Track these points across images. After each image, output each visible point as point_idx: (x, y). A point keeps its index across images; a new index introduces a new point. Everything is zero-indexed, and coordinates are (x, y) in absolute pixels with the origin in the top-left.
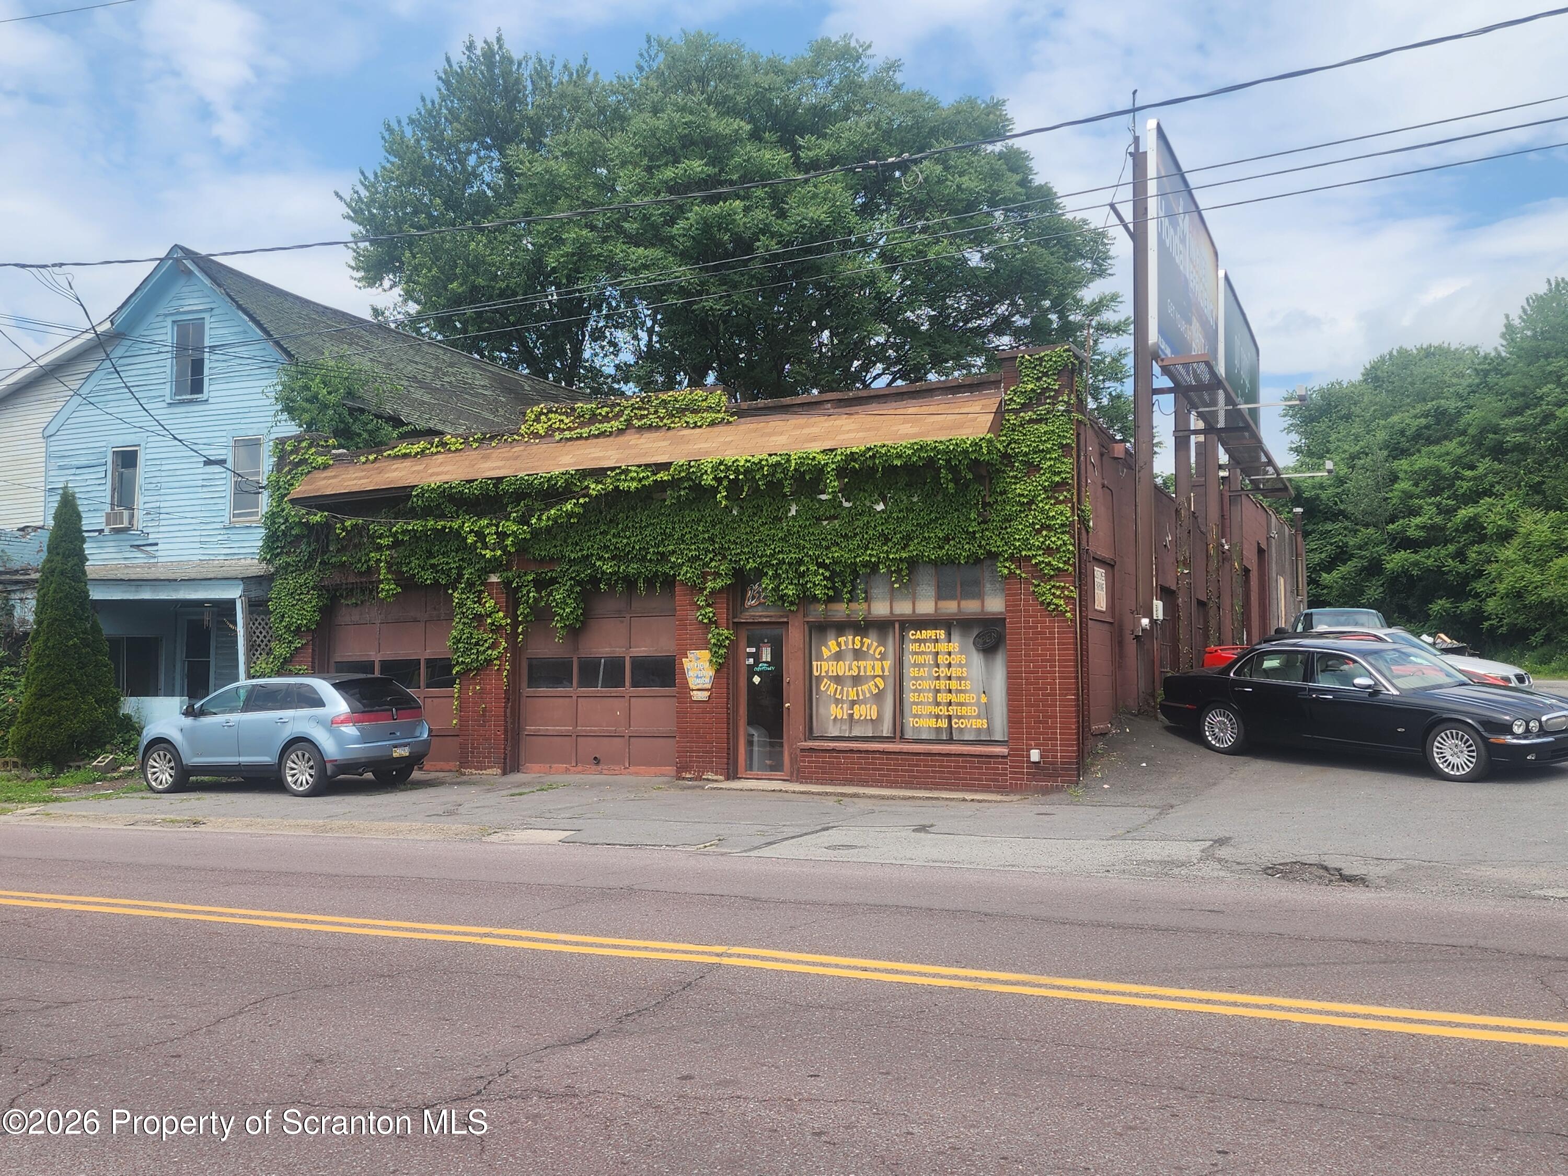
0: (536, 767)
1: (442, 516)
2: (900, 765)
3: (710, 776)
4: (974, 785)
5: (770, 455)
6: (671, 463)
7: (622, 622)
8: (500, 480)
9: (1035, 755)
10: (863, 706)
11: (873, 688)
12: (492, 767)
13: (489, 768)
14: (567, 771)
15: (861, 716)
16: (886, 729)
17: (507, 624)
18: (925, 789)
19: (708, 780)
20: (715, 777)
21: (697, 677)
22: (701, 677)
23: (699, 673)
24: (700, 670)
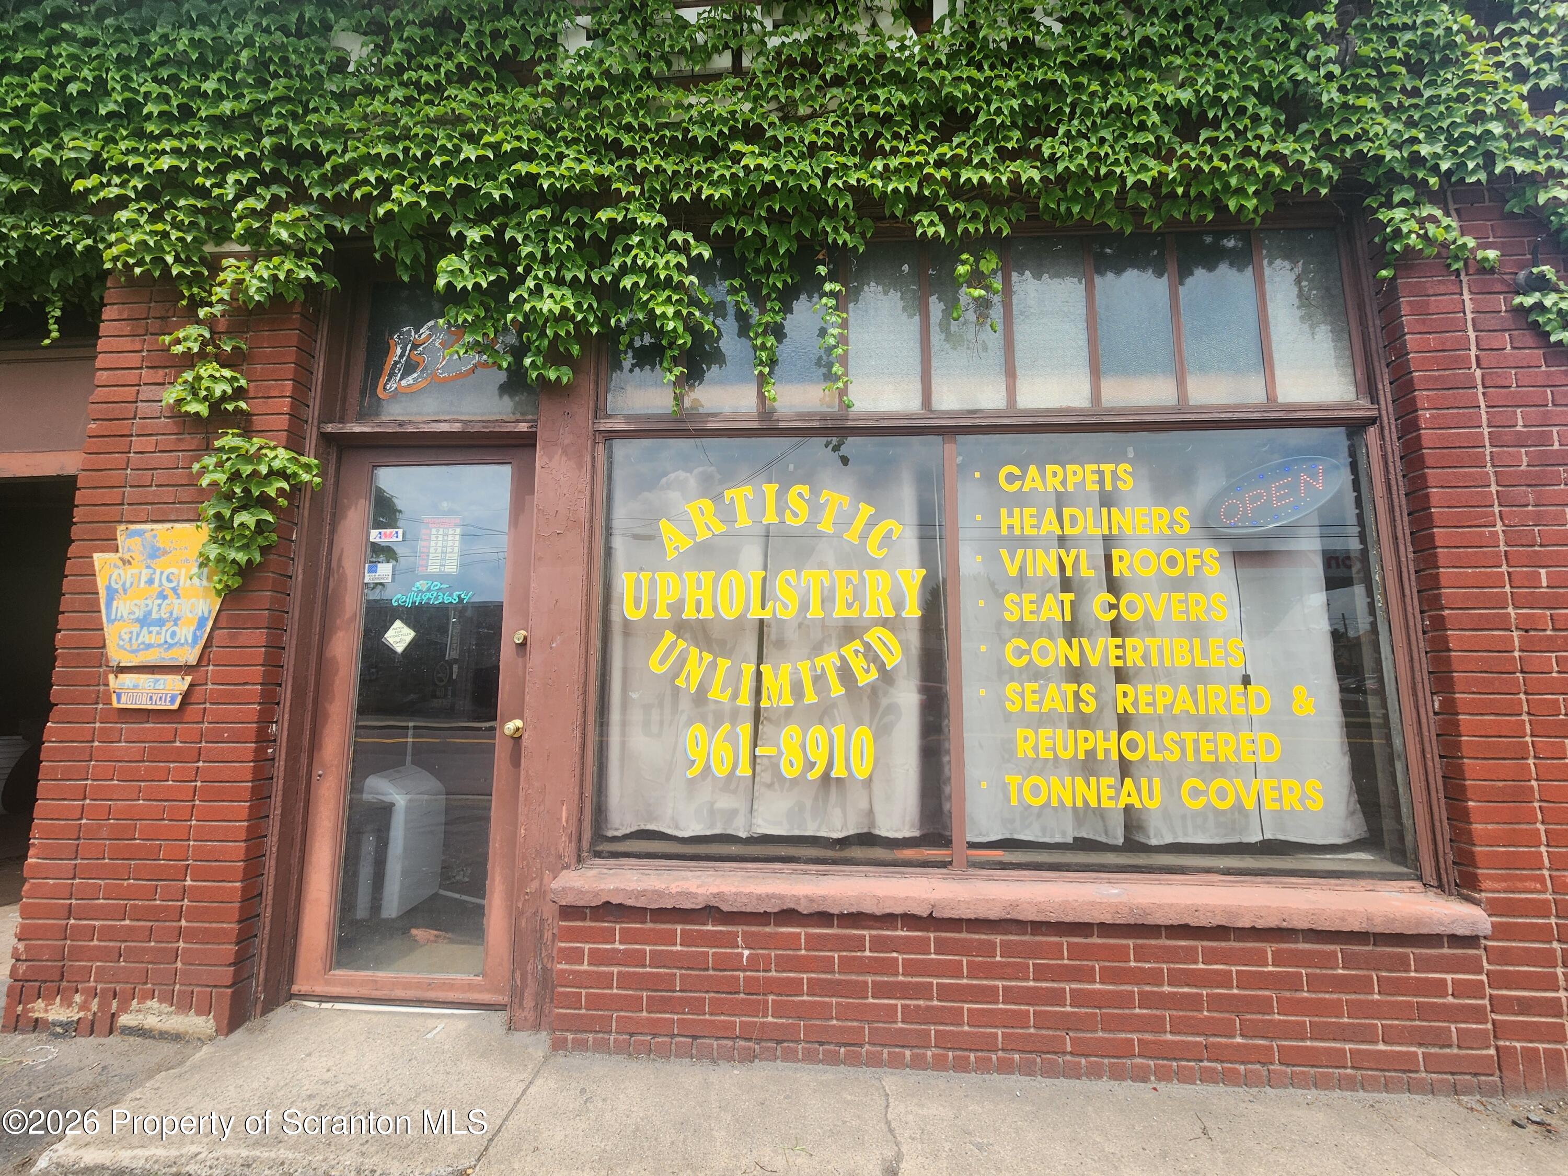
3: (154, 1017)
10: (818, 731)
11: (857, 666)
15: (810, 765)
19: (146, 1033)
20: (178, 1024)
21: (145, 621)
22: (161, 623)
23: (154, 604)
24: (163, 596)
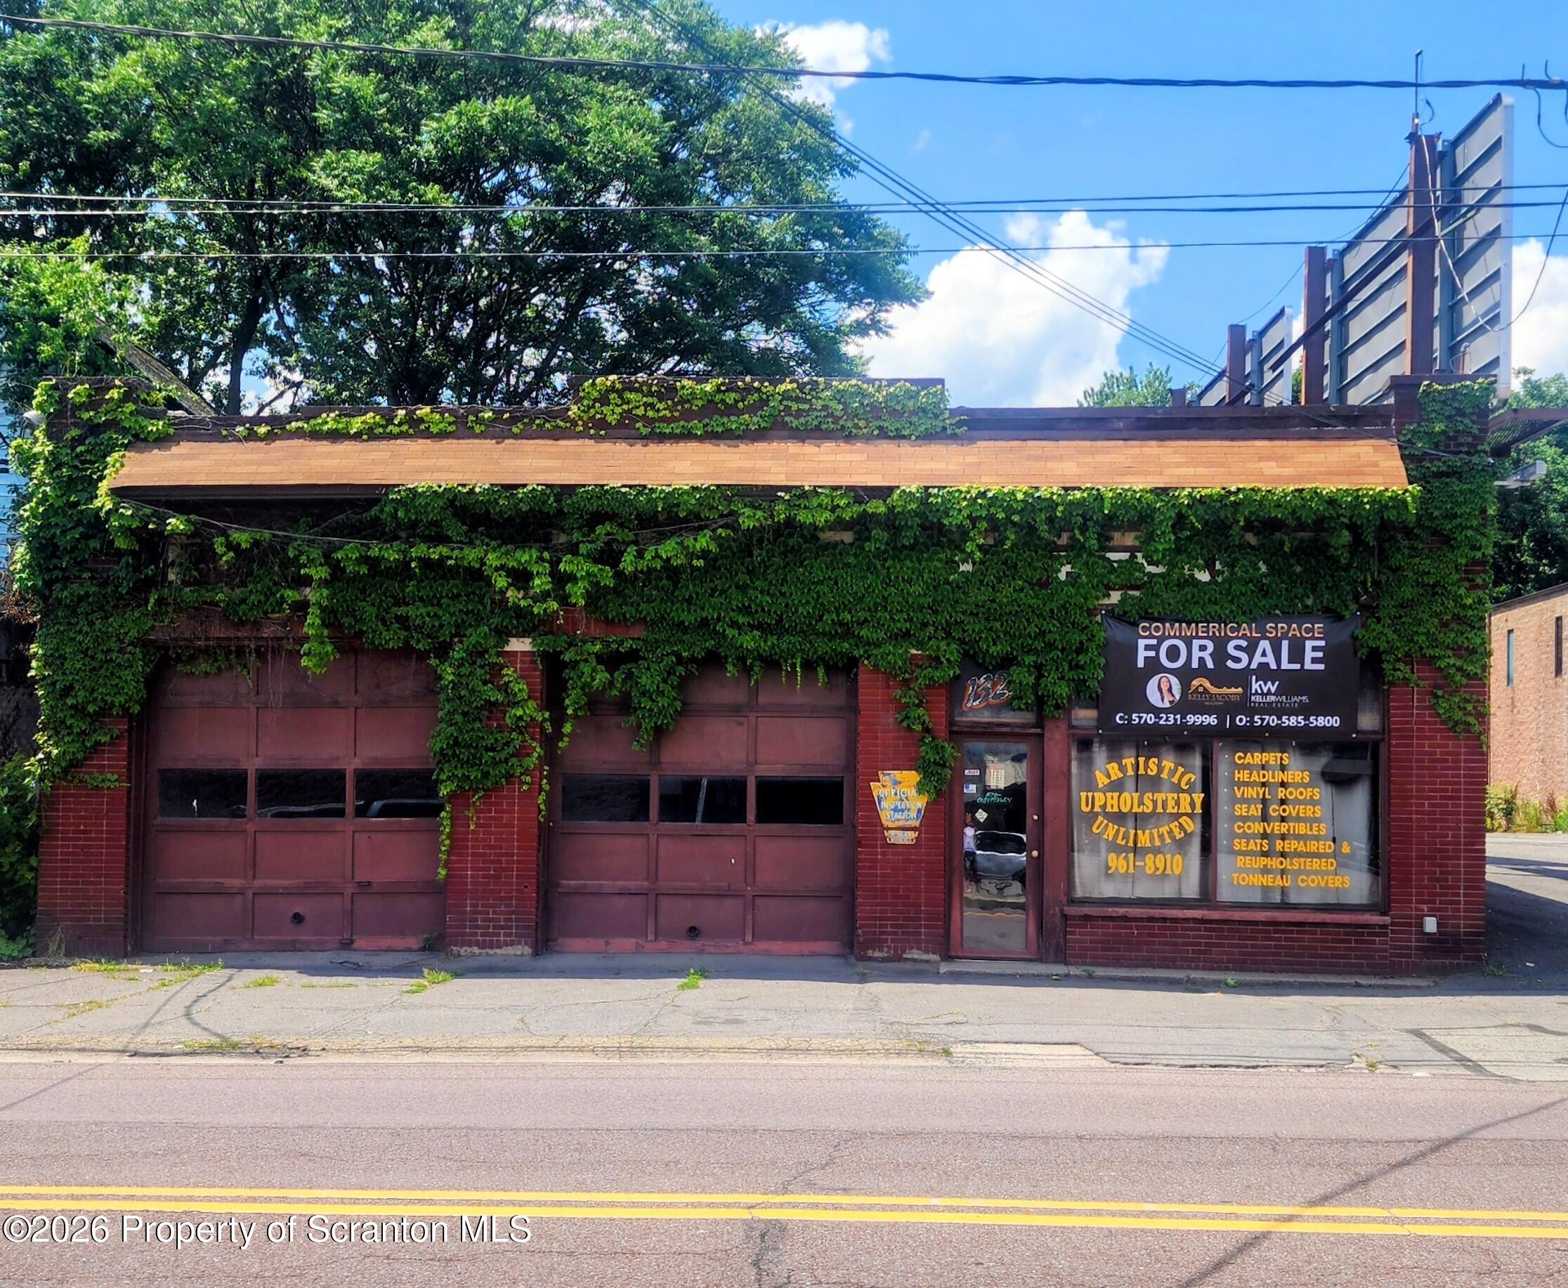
0: (578, 943)
1: (441, 539)
2: (1226, 938)
3: (916, 954)
4: (1338, 965)
5: (1066, 489)
6: (891, 489)
7: (741, 724)
8: (570, 489)
9: (1431, 925)
10: (1160, 856)
11: (1176, 831)
12: (512, 944)
13: (506, 944)
14: (639, 950)
15: (1157, 869)
16: (1191, 890)
17: (544, 720)
18: (1265, 971)
19: (914, 960)
20: (925, 957)
21: (896, 810)
22: (902, 811)
23: (899, 803)
24: (901, 800)
